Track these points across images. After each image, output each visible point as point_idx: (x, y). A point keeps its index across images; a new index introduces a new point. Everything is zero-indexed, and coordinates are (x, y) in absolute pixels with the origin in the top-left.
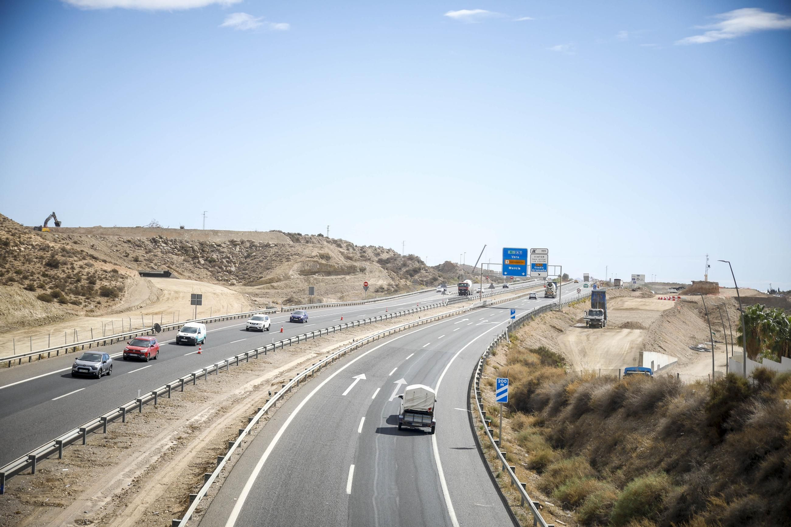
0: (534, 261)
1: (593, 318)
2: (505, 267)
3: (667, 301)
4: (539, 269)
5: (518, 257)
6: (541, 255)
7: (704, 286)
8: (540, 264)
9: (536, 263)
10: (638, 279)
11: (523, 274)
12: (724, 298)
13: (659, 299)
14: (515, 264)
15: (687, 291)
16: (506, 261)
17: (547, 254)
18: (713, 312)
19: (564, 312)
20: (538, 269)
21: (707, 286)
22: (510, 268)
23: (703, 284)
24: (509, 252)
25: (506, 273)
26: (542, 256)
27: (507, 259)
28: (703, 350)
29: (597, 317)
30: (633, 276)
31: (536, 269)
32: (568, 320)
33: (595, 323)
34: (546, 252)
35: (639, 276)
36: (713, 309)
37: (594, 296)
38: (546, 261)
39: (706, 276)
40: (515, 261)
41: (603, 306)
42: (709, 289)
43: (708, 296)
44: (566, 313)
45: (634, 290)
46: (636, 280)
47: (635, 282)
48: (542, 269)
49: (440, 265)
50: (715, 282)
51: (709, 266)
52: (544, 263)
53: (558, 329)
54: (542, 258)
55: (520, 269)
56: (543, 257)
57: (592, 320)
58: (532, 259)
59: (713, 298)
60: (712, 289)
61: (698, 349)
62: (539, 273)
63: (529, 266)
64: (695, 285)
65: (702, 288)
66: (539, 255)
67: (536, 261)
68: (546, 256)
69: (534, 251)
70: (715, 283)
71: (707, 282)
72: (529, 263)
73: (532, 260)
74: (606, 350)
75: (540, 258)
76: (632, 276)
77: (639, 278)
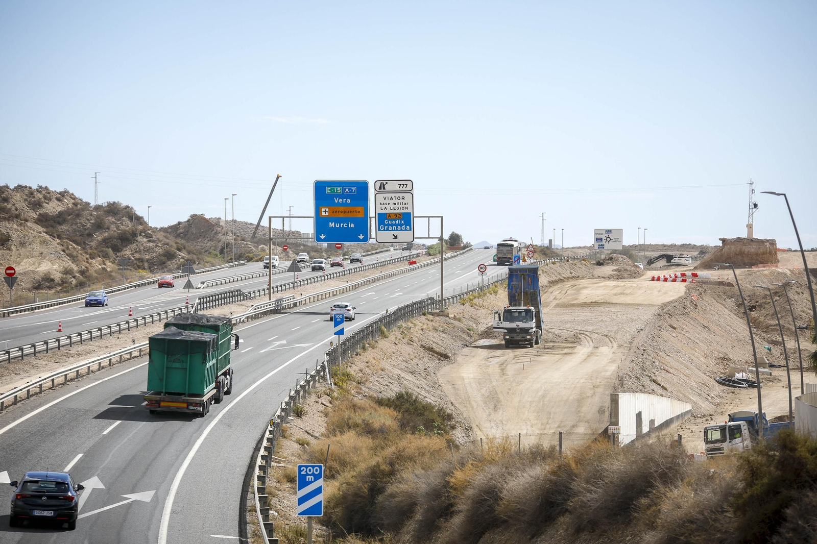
0: (383, 207)
1: (513, 325)
2: (321, 224)
3: (669, 284)
4: (395, 225)
5: (349, 201)
6: (397, 195)
7: (746, 249)
8: (396, 214)
9: (388, 211)
10: (608, 239)
11: (361, 237)
12: (789, 273)
13: (653, 279)
14: (341, 215)
15: (711, 260)
16: (323, 210)
17: (410, 192)
18: (765, 303)
19: (451, 316)
20: (392, 225)
21: (753, 249)
22: (332, 225)
23: (744, 244)
24: (328, 191)
25: (323, 237)
26: (401, 195)
27: (325, 206)
28: (745, 385)
29: (522, 325)
30: (597, 232)
31: (388, 225)
32: (461, 334)
33: (518, 337)
34: (409, 188)
35: (609, 231)
36: (765, 297)
37: (514, 279)
38: (410, 206)
39: (750, 227)
40: (342, 209)
41: (533, 298)
42: (757, 255)
43: (755, 269)
44: (455, 318)
45: (600, 264)
46: (604, 241)
47: (602, 246)
48: (401, 225)
49: (179, 223)
50: (768, 238)
51: (756, 206)
52: (405, 211)
53: (438, 353)
54: (401, 201)
55: (353, 226)
56: (403, 198)
57: (510, 330)
58: (378, 203)
59: (766, 272)
60: (763, 254)
61: (735, 382)
62: (395, 233)
63: (373, 220)
64: (727, 247)
65: (741, 253)
66: (393, 195)
67: (387, 206)
68: (406, 195)
69: (382, 186)
70: (767, 241)
71: (751, 241)
72: (372, 213)
73: (378, 206)
74: (540, 393)
75: (397, 201)
76: (596, 234)
77: (611, 236)
